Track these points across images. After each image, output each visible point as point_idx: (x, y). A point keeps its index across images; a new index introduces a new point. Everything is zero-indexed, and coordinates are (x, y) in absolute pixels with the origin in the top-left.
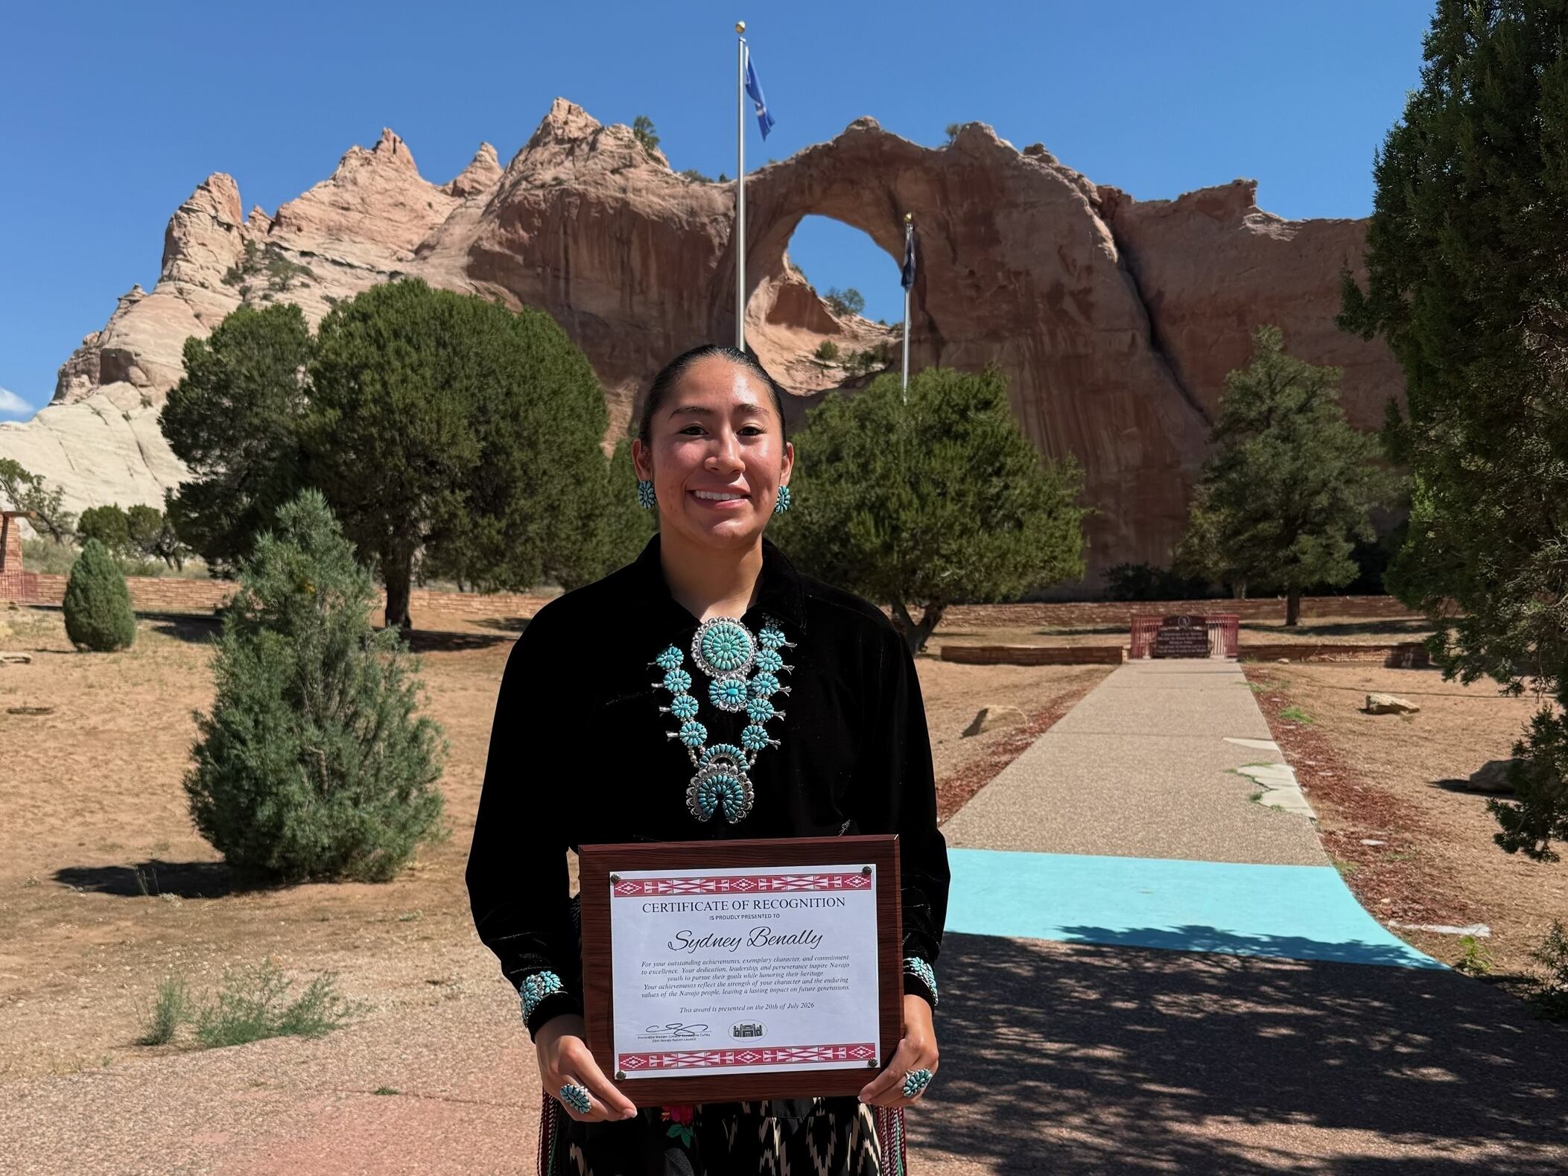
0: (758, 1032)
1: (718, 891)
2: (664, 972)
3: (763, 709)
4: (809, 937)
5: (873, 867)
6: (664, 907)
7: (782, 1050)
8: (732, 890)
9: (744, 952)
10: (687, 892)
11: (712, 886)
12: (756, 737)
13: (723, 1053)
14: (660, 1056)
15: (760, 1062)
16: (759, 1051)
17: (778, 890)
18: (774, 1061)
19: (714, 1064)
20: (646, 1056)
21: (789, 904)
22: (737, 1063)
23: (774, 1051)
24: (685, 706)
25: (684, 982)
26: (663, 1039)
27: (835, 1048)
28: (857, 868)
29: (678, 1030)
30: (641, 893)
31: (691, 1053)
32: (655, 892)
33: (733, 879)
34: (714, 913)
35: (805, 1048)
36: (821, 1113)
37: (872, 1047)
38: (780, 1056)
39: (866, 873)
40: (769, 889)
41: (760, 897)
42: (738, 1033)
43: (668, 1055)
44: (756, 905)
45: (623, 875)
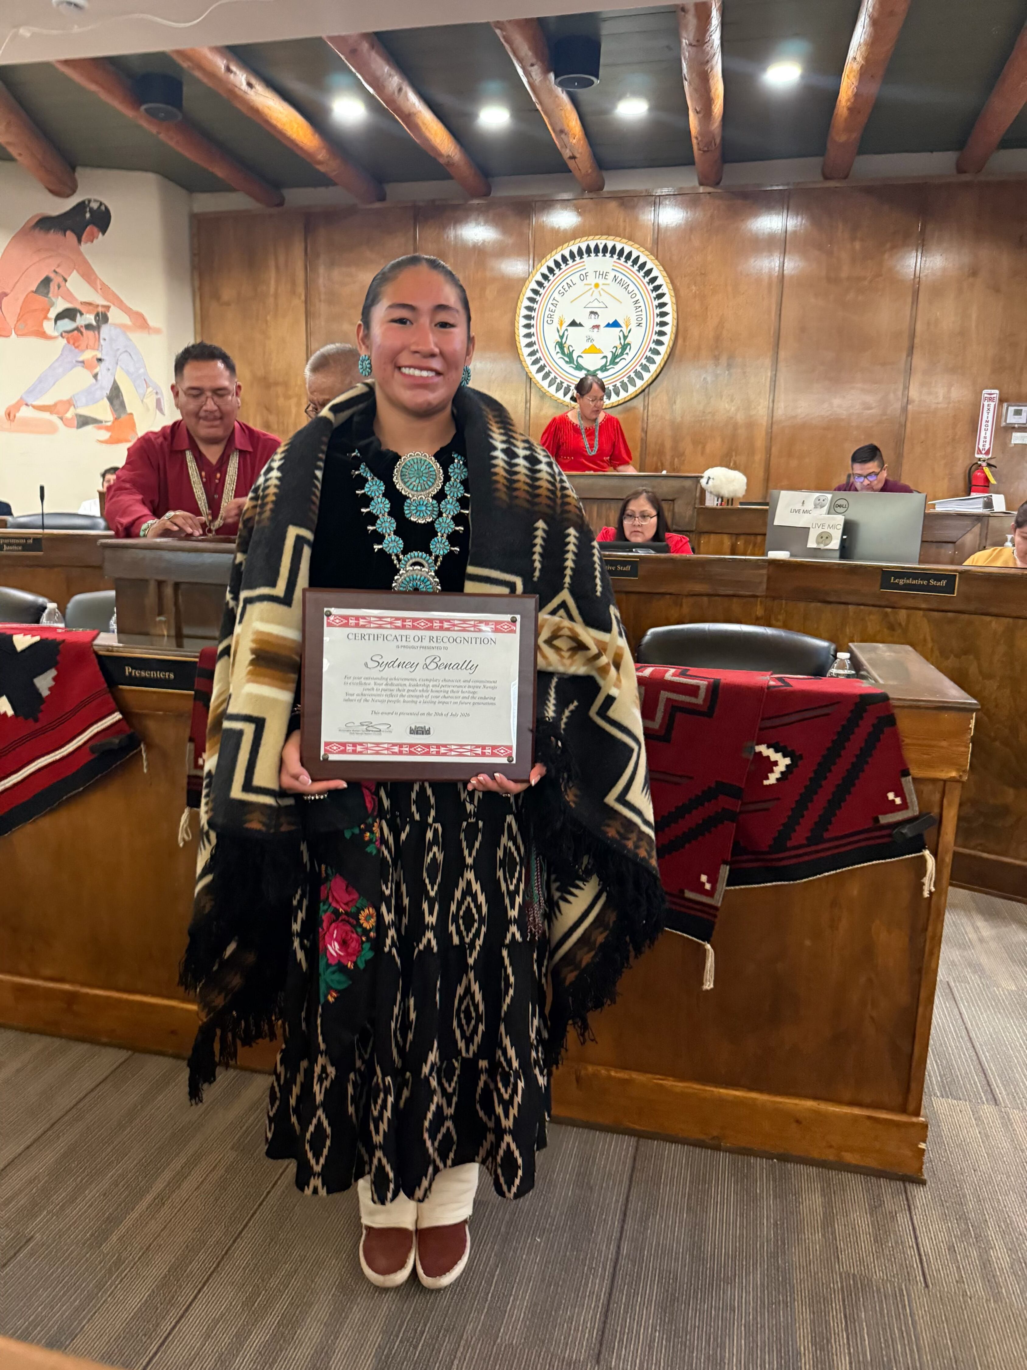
0: (428, 732)
1: (404, 627)
2: (361, 684)
3: (446, 526)
4: (468, 665)
5: (518, 617)
6: (363, 637)
7: (445, 746)
8: (414, 628)
9: (420, 673)
10: (380, 627)
11: (399, 623)
12: (440, 546)
13: (401, 746)
14: (354, 745)
15: (428, 753)
16: (428, 746)
17: (448, 629)
18: (438, 753)
19: (394, 753)
20: (344, 744)
21: (455, 640)
22: (411, 753)
23: (438, 746)
24: (386, 525)
25: (375, 692)
26: (356, 732)
27: (484, 747)
28: (508, 617)
29: (369, 727)
30: (346, 625)
31: (377, 744)
32: (357, 625)
33: (414, 620)
34: (400, 643)
35: (461, 746)
36: (472, 820)
37: (510, 748)
38: (443, 750)
39: (514, 621)
40: (441, 628)
41: (434, 634)
42: (415, 731)
43: (361, 744)
44: (431, 639)
45: (333, 610)
